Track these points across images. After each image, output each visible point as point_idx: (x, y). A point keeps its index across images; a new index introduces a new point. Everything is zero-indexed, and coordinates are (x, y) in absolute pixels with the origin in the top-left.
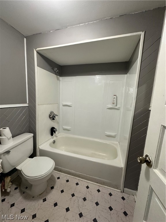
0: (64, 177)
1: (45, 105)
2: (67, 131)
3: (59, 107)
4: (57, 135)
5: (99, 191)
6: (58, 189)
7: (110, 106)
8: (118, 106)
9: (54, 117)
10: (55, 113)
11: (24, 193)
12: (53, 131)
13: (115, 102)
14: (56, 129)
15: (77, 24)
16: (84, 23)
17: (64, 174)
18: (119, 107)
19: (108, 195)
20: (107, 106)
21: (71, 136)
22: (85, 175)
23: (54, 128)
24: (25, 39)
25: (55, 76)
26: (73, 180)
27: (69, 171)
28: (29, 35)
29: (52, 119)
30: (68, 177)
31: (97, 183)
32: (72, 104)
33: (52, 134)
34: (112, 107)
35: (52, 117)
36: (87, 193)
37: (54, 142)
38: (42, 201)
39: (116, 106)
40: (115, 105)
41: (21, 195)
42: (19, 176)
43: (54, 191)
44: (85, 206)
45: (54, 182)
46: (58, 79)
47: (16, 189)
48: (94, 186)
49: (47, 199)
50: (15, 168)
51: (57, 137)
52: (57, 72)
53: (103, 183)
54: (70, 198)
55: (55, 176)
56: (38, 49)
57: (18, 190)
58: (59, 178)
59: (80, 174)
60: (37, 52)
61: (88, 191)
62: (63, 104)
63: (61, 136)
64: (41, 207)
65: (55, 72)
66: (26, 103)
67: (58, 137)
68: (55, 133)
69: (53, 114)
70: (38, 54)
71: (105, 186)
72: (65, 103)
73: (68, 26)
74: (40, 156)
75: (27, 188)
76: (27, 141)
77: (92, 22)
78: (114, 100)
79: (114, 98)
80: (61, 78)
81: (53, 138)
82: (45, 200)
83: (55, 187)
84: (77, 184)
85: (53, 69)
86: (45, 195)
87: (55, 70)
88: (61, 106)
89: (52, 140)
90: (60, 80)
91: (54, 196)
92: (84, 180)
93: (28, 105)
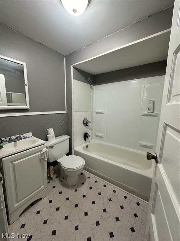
0: (93, 178)
1: (79, 112)
2: (99, 138)
3: (92, 115)
4: (90, 141)
5: (126, 197)
6: (87, 185)
7: (146, 112)
8: (156, 112)
9: (87, 124)
10: (88, 120)
11: (62, 181)
12: (86, 136)
13: (152, 108)
14: (89, 135)
15: (105, 36)
16: (112, 33)
17: (94, 175)
18: (156, 114)
19: (135, 204)
20: (142, 112)
21: (103, 143)
22: (113, 180)
23: (87, 134)
24: (65, 58)
25: (89, 85)
26: (102, 182)
27: (98, 173)
28: (68, 54)
29: (85, 125)
30: (97, 178)
31: (125, 190)
32: (104, 111)
33: (85, 139)
34: (148, 113)
35: (86, 123)
36: (113, 196)
37: (87, 147)
38: (74, 190)
39: (153, 112)
40: (152, 110)
41: (60, 182)
42: (59, 169)
43: (84, 186)
44: (110, 205)
45: (85, 179)
46: (91, 88)
47: (56, 177)
48: (121, 192)
49: (78, 190)
50: (56, 161)
51: (89, 142)
52: (90, 82)
53: (132, 192)
54: (96, 195)
55: (86, 175)
56: (74, 65)
57: (58, 179)
58: (89, 178)
59: (108, 178)
60: (74, 67)
61: (115, 195)
62: (96, 111)
63: (93, 142)
64: (73, 194)
65: (88, 81)
66: (65, 110)
67: (91, 142)
68: (88, 138)
69: (86, 120)
70: (74, 69)
71: (133, 195)
72: (98, 111)
73: (98, 39)
74: (75, 155)
75: (64, 178)
76: (64, 141)
77: (119, 30)
78: (150, 105)
79: (150, 103)
80: (94, 87)
81: (86, 143)
82: (76, 191)
83: (85, 184)
84: (105, 186)
85: (87, 79)
86: (77, 188)
87: (88, 80)
88: (94, 113)
89: (85, 145)
90: (93, 89)
91: (83, 189)
92: (112, 185)
93: (66, 112)
